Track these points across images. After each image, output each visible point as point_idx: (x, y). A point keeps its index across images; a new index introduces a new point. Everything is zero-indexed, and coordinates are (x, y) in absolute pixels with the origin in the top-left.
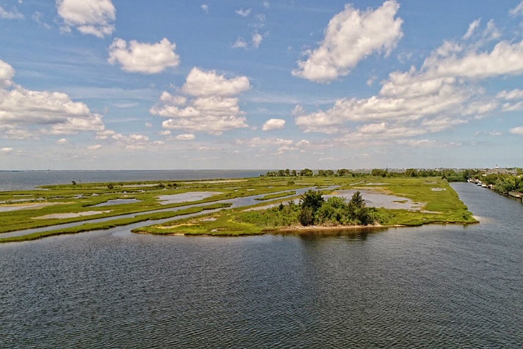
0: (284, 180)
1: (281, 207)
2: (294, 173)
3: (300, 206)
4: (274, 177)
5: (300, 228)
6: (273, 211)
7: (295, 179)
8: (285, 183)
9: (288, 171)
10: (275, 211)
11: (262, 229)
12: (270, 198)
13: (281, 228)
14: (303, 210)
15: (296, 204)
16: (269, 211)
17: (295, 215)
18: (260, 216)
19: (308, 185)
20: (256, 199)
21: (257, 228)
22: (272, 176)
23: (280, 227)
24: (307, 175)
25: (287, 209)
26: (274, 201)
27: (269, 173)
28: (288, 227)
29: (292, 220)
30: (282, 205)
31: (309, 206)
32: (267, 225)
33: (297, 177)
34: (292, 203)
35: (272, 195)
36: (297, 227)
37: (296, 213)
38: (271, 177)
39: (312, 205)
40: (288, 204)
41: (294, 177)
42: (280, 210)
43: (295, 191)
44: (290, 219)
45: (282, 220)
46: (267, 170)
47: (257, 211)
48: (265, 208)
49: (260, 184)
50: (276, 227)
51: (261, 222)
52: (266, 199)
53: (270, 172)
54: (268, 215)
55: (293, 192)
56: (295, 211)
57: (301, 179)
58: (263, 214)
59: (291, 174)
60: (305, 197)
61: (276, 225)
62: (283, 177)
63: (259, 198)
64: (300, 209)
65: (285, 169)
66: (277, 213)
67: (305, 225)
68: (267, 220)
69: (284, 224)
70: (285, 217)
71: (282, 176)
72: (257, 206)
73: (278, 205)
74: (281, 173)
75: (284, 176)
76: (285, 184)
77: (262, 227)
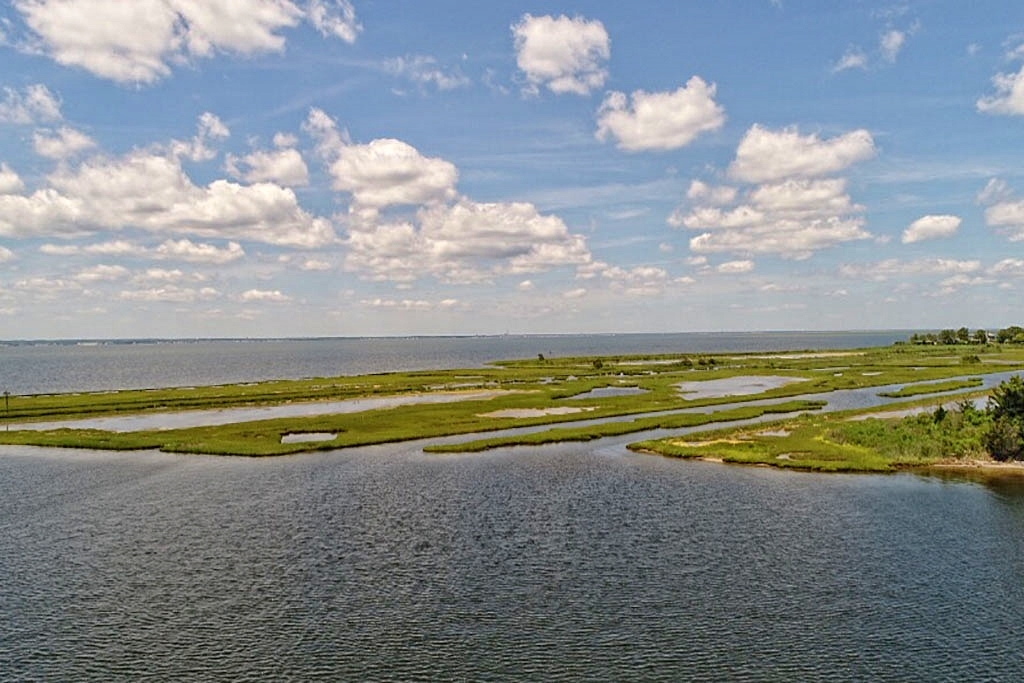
0: (953, 353)
1: (940, 415)
2: (980, 336)
3: (988, 414)
4: (930, 347)
5: (987, 464)
6: (919, 422)
7: (983, 351)
8: (956, 360)
9: (963, 334)
10: (924, 424)
11: (890, 461)
12: (916, 394)
13: (936, 461)
14: (994, 424)
15: (977, 409)
16: (909, 421)
17: (974, 434)
18: (887, 432)
19: (1017, 365)
20: (881, 395)
21: (879, 458)
22: (924, 343)
23: (936, 459)
24: (1015, 342)
25: (954, 419)
26: (923, 400)
27: (916, 338)
28: (956, 461)
29: (966, 445)
30: (941, 410)
31: (1012, 415)
32: (902, 453)
33: (988, 346)
34: (966, 408)
35: (919, 387)
36: (982, 463)
37: (976, 429)
38: (922, 347)
39: (1019, 413)
40: (957, 408)
41: (980, 347)
42: (935, 423)
43: (980, 380)
44: (961, 442)
45: (941, 445)
46: (911, 331)
47: (880, 421)
48: (901, 414)
49: (896, 362)
50: (924, 460)
51: (890, 446)
52: (905, 396)
53: (919, 336)
54: (908, 431)
55: (974, 380)
56: (975, 424)
57: (1000, 351)
58: (895, 428)
59: (972, 339)
60: (1002, 394)
61: (926, 452)
62: (951, 346)
63: (888, 392)
64: (989, 421)
65: (957, 328)
66: (928, 427)
67: (999, 457)
68: (901, 445)
69: (944, 454)
70: (948, 438)
71: (949, 343)
72: (882, 409)
73: (932, 409)
74: (947, 338)
75: (956, 343)
76: (957, 363)
77: (889, 457)
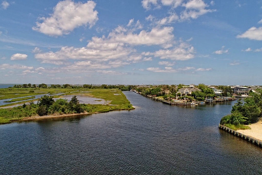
0: (27, 90)
1: (24, 106)
2: (34, 86)
3: (38, 105)
4: (20, 88)
5: (38, 117)
6: (18, 108)
7: (35, 90)
8: (28, 92)
9: (30, 85)
10: (20, 109)
11: (9, 120)
12: (17, 101)
13: (23, 118)
14: (40, 107)
15: (35, 104)
16: (15, 108)
18: (8, 112)
19: (44, 93)
20: (5, 102)
21: (6, 120)
22: (18, 87)
23: (24, 118)
24: (43, 87)
25: (28, 107)
26: (19, 102)
27: (15, 86)
28: (30, 117)
29: (32, 113)
30: (25, 104)
31: (44, 105)
32: (13, 117)
33: (36, 88)
34: (32, 104)
35: (17, 99)
36: (36, 117)
37: (35, 109)
38: (17, 88)
39: (46, 104)
40: (29, 104)
41: (34, 88)
42: (23, 108)
43: (35, 97)
44: (31, 112)
45: (25, 114)
46: (14, 84)
47: (5, 109)
48: (12, 107)
49: (9, 92)
50: (20, 118)
51: (9, 116)
52: (13, 102)
53: (16, 85)
54: (15, 111)
55: (33, 97)
56: (34, 108)
57: (39, 90)
58: (11, 110)
59: (32, 87)
60: (42, 100)
61: (20, 116)
62: (26, 88)
63: (7, 101)
64: (38, 107)
65: (28, 84)
66: (21, 109)
67: (41, 115)
68: (13, 114)
69: (26, 116)
70: (27, 112)
71: (25, 88)
72: (5, 106)
73: (22, 105)
74: (25, 86)
75: (27, 87)
76: (28, 93)
77: (8, 119)
